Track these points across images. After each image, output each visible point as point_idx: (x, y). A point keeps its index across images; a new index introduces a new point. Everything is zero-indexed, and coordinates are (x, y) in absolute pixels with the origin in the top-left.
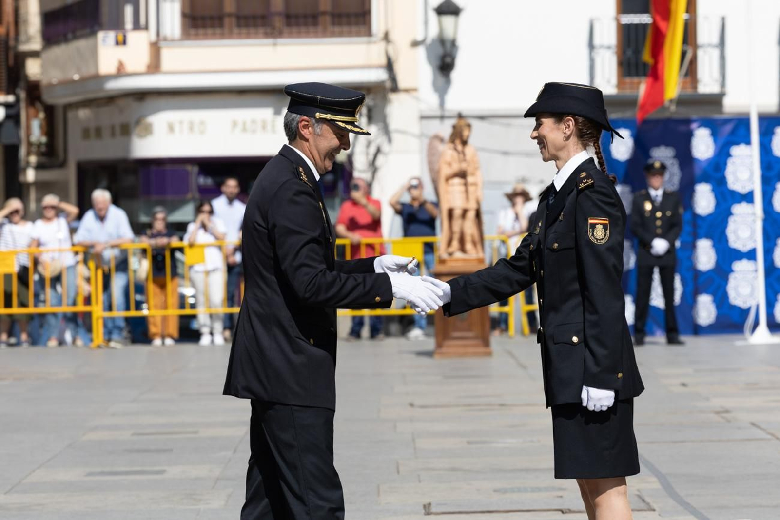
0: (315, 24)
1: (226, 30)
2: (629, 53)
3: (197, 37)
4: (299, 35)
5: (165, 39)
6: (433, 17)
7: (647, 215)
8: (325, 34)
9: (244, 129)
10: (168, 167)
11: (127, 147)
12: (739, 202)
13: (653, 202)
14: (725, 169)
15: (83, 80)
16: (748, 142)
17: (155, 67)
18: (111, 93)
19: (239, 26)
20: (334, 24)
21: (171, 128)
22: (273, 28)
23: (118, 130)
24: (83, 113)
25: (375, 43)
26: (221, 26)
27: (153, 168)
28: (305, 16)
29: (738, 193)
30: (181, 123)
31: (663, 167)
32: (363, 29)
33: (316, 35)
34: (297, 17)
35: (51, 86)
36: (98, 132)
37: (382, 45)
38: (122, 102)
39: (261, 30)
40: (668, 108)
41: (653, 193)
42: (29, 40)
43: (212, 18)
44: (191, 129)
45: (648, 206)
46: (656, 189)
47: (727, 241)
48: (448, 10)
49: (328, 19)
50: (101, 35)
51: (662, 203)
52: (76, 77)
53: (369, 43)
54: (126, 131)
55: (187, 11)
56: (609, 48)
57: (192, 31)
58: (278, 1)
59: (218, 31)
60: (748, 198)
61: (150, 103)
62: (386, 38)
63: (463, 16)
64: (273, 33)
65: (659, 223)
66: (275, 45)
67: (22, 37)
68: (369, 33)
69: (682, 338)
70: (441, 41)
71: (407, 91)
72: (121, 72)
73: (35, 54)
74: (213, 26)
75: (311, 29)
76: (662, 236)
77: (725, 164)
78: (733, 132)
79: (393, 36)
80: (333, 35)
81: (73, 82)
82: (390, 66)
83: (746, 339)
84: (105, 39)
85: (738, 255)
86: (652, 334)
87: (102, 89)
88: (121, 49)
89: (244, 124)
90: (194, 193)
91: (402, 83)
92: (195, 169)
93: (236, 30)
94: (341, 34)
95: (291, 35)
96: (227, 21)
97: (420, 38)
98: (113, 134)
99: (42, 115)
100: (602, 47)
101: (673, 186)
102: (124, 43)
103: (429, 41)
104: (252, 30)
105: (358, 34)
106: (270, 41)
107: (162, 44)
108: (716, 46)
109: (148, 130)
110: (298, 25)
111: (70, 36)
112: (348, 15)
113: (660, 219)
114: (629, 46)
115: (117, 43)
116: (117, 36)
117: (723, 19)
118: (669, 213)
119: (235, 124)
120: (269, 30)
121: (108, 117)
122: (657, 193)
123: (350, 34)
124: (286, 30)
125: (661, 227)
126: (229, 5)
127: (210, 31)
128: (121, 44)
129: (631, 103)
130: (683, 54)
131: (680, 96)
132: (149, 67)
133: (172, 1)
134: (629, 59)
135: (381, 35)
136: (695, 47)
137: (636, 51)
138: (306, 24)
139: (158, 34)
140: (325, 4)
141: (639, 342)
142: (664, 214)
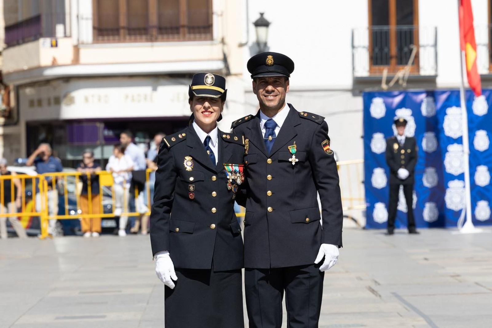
0: (178, 33)
1: (122, 37)
2: (377, 50)
3: (103, 41)
4: (168, 40)
5: (83, 43)
6: (252, 28)
7: (396, 152)
8: (184, 40)
9: (133, 100)
10: (85, 124)
11: (58, 112)
12: (452, 143)
13: (399, 144)
14: (443, 122)
15: (30, 70)
16: (458, 105)
17: (76, 61)
18: (48, 78)
19: (130, 34)
20: (190, 33)
21: (86, 99)
22: (152, 36)
23: (52, 101)
24: (28, 91)
25: (215, 44)
26: (118, 34)
27: (75, 125)
28: (172, 28)
29: (452, 138)
30: (93, 96)
31: (405, 122)
32: (208, 36)
33: (179, 40)
34: (166, 29)
35: (9, 74)
36: (40, 103)
37: (220, 46)
38: (55, 83)
39: (144, 37)
40: (401, 85)
41: (399, 138)
43: (112, 30)
44: (99, 100)
45: (396, 146)
46: (401, 135)
47: (444, 168)
48: (262, 23)
49: (186, 30)
50: (41, 40)
51: (405, 144)
52: (26, 67)
53: (212, 45)
54: (58, 101)
55: (96, 25)
56: (364, 47)
57: (100, 38)
58: (154, 19)
59: (117, 38)
60: (459, 141)
61: (73, 83)
62: (223, 42)
63: (271, 27)
64: (152, 39)
65: (403, 157)
66: (152, 46)
68: (212, 39)
69: (418, 230)
70: (258, 43)
71: (236, 75)
72: (54, 64)
74: (113, 35)
75: (176, 36)
77: (443, 120)
78: (447, 100)
79: (227, 40)
80: (190, 40)
81: (23, 71)
82: (225, 60)
83: (458, 230)
84: (44, 43)
85: (452, 177)
86: (398, 227)
87: (42, 75)
88: (54, 49)
89: (133, 97)
90: (101, 140)
91: (233, 70)
92: (101, 126)
93: (128, 37)
94: (195, 39)
95: (163, 40)
96: (122, 32)
97: (244, 41)
98: (49, 104)
99: (3, 92)
100: (359, 47)
101: (410, 133)
102: (56, 45)
103: (250, 44)
104: (138, 37)
105: (206, 39)
106: (149, 44)
107: (81, 46)
108: (432, 46)
109: (72, 101)
110: (167, 33)
111: (21, 41)
112: (199, 28)
113: (404, 154)
114: (376, 46)
115: (52, 46)
116: (51, 42)
117: (436, 29)
118: (409, 151)
119: (127, 97)
120: (149, 37)
121: (46, 92)
122: (401, 139)
123: (200, 39)
124: (160, 37)
125: (404, 159)
126: (123, 22)
127: (111, 38)
128: (54, 46)
129: (379, 82)
130: (411, 51)
131: (409, 77)
132: (73, 61)
133: (87, 19)
134: (377, 54)
135: (219, 39)
136: (418, 46)
137: (381, 49)
138: (172, 33)
139: (78, 40)
140: (184, 20)
141: (391, 232)
142: (406, 151)
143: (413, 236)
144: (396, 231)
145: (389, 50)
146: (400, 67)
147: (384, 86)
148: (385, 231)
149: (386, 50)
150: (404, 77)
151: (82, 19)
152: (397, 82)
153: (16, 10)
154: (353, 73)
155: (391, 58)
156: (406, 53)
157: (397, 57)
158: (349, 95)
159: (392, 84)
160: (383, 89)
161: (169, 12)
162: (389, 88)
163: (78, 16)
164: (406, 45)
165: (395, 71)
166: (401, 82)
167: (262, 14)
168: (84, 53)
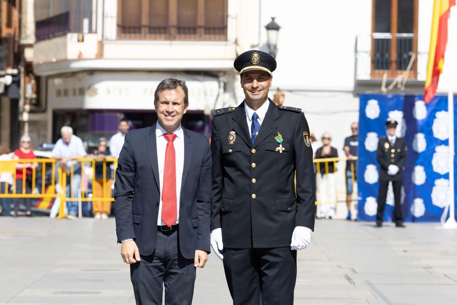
0: (195, 33)
1: (143, 35)
2: (378, 55)
3: (125, 38)
4: (185, 39)
5: (107, 40)
6: (264, 30)
7: (386, 151)
8: (200, 39)
9: (151, 94)
10: (106, 114)
11: (82, 102)
12: (440, 145)
13: (390, 143)
14: (432, 125)
15: (58, 62)
16: (446, 110)
17: (100, 55)
18: (74, 70)
19: (150, 33)
20: (206, 33)
21: (109, 91)
22: (170, 34)
23: (77, 92)
24: (57, 81)
25: (229, 45)
26: (140, 32)
27: (97, 115)
28: (189, 28)
29: (440, 140)
30: (114, 88)
31: (396, 123)
32: (223, 37)
33: (195, 39)
34: (184, 28)
35: (39, 65)
36: (66, 93)
37: (234, 46)
38: (80, 76)
39: (163, 36)
40: (400, 89)
41: (390, 138)
42: (27, 37)
43: (134, 28)
44: (120, 92)
45: (387, 146)
46: (392, 136)
47: (432, 168)
48: (273, 27)
49: (202, 30)
50: (69, 35)
51: (395, 144)
52: (54, 60)
53: (226, 45)
54: (82, 92)
55: (120, 23)
56: (366, 52)
57: (123, 35)
58: (173, 20)
59: (138, 35)
60: (446, 142)
61: (96, 76)
62: (236, 42)
63: (281, 30)
64: (170, 37)
65: (393, 156)
66: (171, 44)
67: (23, 36)
68: (226, 40)
70: (268, 45)
73: (30, 46)
74: (135, 33)
75: (192, 36)
76: (395, 164)
77: (433, 122)
78: (438, 104)
79: (239, 42)
80: (205, 40)
81: (52, 63)
83: (442, 225)
84: (72, 38)
85: (439, 176)
86: (387, 221)
87: (68, 67)
88: (81, 44)
89: (151, 90)
92: (122, 116)
93: (148, 35)
94: (210, 40)
95: (180, 39)
96: (143, 30)
97: (256, 43)
98: (74, 94)
99: (33, 81)
100: (362, 52)
101: (402, 134)
102: (83, 41)
103: (261, 45)
104: (158, 36)
105: (220, 40)
106: (168, 42)
107: (105, 42)
109: (95, 92)
110: (185, 33)
111: (51, 35)
112: (214, 29)
113: (393, 153)
114: (378, 52)
115: (79, 41)
116: (78, 37)
118: (399, 150)
119: (146, 90)
120: (167, 36)
121: (72, 83)
122: (392, 139)
123: (215, 40)
124: (178, 36)
125: (394, 158)
126: (145, 21)
127: (133, 35)
128: (81, 41)
129: (378, 85)
130: (410, 57)
131: (407, 81)
132: (97, 55)
133: (112, 17)
134: (378, 59)
135: (233, 40)
136: (417, 53)
137: (382, 55)
138: (189, 33)
139: (103, 36)
140: (201, 21)
141: (379, 225)
142: (396, 151)
143: (400, 229)
144: (384, 224)
145: (390, 55)
146: (399, 72)
147: (384, 89)
148: (374, 223)
149: (387, 56)
150: (402, 81)
151: (107, 16)
152: (396, 86)
153: (48, 7)
154: (355, 76)
155: (391, 63)
156: (405, 59)
157: (396, 62)
158: (351, 96)
159: (391, 87)
160: (382, 92)
161: (188, 13)
162: (388, 92)
163: (103, 14)
164: (405, 52)
165: (394, 75)
166: (399, 86)
167: (273, 19)
168: (108, 48)
